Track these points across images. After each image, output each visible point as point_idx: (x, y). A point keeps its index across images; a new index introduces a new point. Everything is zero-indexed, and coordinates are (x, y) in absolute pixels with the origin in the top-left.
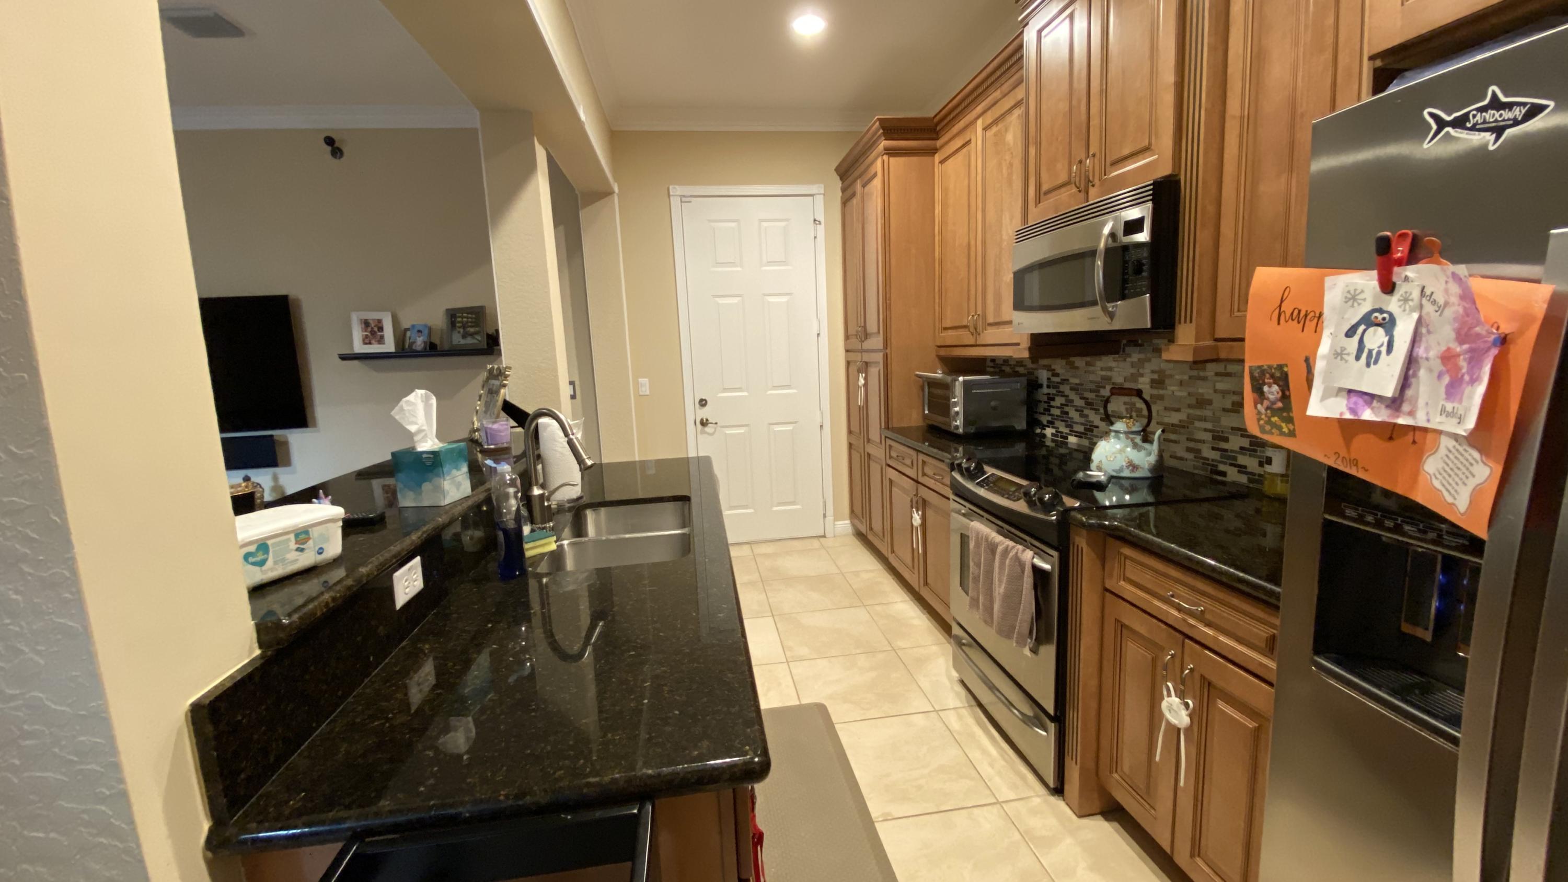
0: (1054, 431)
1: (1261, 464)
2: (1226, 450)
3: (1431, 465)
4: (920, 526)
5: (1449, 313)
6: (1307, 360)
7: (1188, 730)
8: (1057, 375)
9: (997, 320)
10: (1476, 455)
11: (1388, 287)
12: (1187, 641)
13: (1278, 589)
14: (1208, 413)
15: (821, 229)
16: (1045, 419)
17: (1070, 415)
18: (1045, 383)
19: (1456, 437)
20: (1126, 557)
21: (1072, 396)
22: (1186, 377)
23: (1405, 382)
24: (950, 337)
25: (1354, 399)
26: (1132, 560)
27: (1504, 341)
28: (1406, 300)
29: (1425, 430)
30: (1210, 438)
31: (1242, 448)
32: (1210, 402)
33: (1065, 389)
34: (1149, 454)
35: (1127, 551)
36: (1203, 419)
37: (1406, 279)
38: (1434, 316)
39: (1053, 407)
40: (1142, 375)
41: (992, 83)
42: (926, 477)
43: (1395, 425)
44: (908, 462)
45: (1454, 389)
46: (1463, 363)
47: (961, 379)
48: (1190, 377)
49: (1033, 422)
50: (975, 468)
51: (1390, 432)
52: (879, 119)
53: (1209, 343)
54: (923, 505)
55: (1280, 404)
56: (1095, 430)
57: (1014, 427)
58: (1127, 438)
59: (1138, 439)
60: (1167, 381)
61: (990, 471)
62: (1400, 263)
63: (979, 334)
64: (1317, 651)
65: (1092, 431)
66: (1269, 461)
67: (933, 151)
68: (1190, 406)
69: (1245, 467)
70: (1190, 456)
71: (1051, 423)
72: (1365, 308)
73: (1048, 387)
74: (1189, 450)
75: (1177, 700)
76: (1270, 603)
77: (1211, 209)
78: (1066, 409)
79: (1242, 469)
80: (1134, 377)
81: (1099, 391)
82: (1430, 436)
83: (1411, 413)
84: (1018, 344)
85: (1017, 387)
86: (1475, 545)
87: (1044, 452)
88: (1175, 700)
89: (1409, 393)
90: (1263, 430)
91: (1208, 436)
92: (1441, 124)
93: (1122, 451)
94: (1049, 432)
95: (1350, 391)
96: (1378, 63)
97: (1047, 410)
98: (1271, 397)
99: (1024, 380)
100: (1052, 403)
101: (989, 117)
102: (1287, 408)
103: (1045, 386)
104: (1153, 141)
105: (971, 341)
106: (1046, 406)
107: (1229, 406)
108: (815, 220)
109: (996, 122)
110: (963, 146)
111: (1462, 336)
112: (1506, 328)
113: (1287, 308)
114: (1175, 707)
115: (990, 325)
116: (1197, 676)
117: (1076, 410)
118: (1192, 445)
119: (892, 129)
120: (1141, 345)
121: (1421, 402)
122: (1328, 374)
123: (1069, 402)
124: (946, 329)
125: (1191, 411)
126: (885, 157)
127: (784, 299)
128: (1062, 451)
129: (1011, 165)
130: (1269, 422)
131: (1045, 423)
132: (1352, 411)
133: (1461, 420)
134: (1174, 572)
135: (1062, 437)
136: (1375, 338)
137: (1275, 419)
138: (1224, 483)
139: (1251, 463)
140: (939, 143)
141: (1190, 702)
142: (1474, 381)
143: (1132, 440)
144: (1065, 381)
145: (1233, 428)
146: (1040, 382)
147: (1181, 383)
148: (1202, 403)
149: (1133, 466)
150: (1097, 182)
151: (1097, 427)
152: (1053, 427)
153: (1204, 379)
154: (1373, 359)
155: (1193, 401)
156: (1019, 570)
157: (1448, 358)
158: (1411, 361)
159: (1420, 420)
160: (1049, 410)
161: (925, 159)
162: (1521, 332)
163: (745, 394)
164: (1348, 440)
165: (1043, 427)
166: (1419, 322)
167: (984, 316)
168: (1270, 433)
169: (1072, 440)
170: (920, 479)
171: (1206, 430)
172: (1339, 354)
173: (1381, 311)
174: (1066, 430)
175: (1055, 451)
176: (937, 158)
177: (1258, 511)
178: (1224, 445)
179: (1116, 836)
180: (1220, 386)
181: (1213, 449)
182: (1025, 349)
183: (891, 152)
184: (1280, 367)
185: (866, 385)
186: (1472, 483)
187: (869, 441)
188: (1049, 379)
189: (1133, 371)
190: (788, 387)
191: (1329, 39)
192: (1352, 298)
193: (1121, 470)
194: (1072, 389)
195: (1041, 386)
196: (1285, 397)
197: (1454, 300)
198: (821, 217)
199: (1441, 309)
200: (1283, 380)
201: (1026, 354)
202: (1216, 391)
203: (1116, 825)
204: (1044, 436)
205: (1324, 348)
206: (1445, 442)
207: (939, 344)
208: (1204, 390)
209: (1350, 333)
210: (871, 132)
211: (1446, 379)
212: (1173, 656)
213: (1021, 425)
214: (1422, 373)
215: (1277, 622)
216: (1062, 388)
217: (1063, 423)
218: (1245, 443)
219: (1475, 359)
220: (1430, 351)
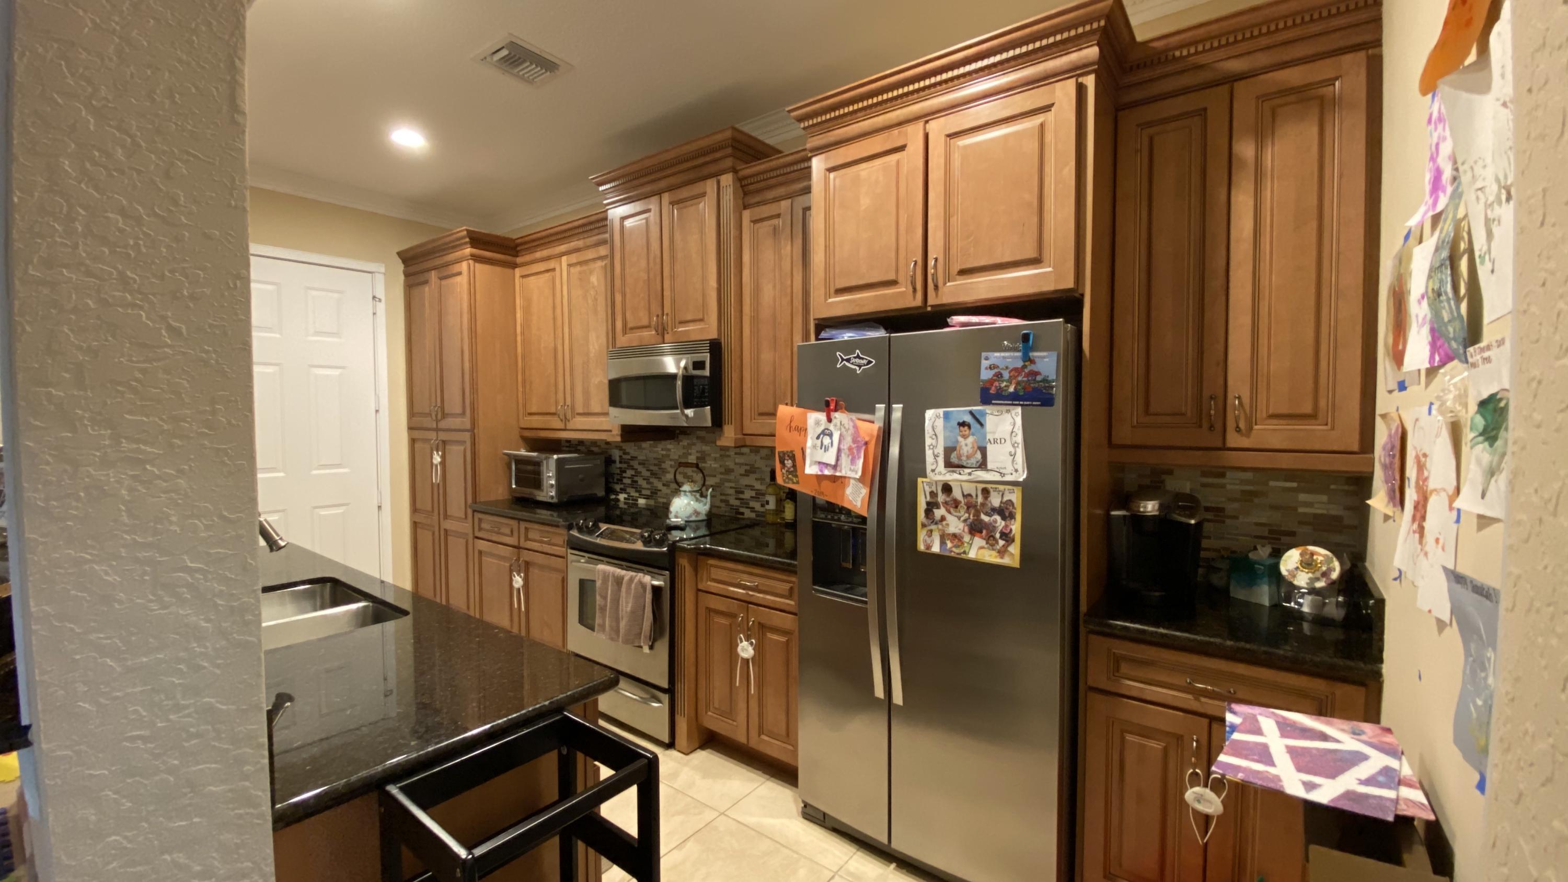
0: (626, 496)
1: (763, 506)
2: (743, 499)
3: (849, 491)
4: (523, 587)
5: (850, 432)
6: (802, 449)
7: (753, 658)
8: (628, 454)
9: (586, 411)
10: (862, 485)
11: (829, 420)
12: (750, 605)
13: (795, 563)
14: (732, 477)
15: (381, 308)
16: (618, 487)
17: (639, 483)
18: (618, 459)
19: (855, 479)
20: (712, 566)
21: (640, 468)
22: (718, 455)
23: (838, 459)
24: (536, 421)
25: (821, 466)
26: (716, 567)
27: (866, 443)
28: (835, 426)
29: (845, 477)
30: (734, 493)
31: (751, 497)
32: (732, 470)
33: (635, 464)
34: (705, 504)
35: (712, 562)
36: (730, 481)
37: (835, 418)
38: (845, 433)
39: (625, 477)
40: (690, 454)
41: (578, 233)
42: (528, 542)
43: (835, 476)
44: (508, 531)
45: (853, 461)
46: (855, 451)
47: (555, 457)
48: (721, 456)
49: (609, 490)
50: (593, 525)
51: (834, 479)
52: (467, 230)
53: (740, 436)
54: (526, 568)
55: (792, 469)
56: (659, 493)
57: (596, 494)
58: (692, 495)
59: (698, 495)
60: (707, 458)
61: (604, 527)
62: (832, 411)
63: (569, 421)
64: (814, 584)
65: (656, 493)
66: (768, 503)
67: (514, 266)
68: (721, 473)
69: (754, 508)
70: (723, 505)
71: (623, 490)
72: (822, 428)
73: (621, 462)
74: (722, 501)
75: (746, 643)
76: (790, 570)
77: (738, 362)
78: (636, 478)
79: (752, 509)
80: (686, 455)
81: (661, 465)
82: (847, 480)
83: (840, 471)
84: (610, 431)
85: (599, 462)
86: (864, 520)
87: (618, 512)
88: (745, 643)
89: (839, 463)
90: (784, 481)
91: (732, 491)
92: (843, 360)
93: (689, 504)
94: (622, 497)
95: (820, 463)
96: (817, 322)
97: (620, 481)
98: (789, 466)
99: (603, 457)
100: (624, 475)
101: (574, 258)
102: (795, 470)
103: (618, 462)
104: (705, 316)
105: (561, 426)
106: (619, 477)
107: (743, 472)
108: (374, 297)
109: (580, 263)
110: (547, 271)
111: (854, 441)
112: (867, 439)
113: (793, 425)
114: (746, 647)
115: (578, 414)
116: (756, 624)
117: (644, 479)
118: (723, 498)
119: (477, 240)
120: (688, 434)
121: (843, 466)
122: (812, 455)
123: (638, 473)
124: (530, 414)
125: (722, 476)
126: (471, 262)
127: (337, 372)
128: (632, 510)
129: (596, 299)
130: (788, 478)
131: (618, 490)
132: (821, 471)
133: (856, 472)
134: (740, 567)
135: (633, 500)
136: (827, 440)
137: (790, 476)
138: (743, 519)
139: (757, 505)
140: (519, 260)
141: (753, 641)
142: (859, 458)
143: (695, 496)
144: (634, 458)
145: (746, 486)
146: (613, 459)
147: (715, 459)
148: (729, 471)
149: (697, 513)
150: (670, 330)
151: (660, 490)
152: (625, 493)
153: (729, 456)
154: (826, 449)
155: (722, 470)
156: (641, 590)
157: (850, 449)
158: (839, 450)
159: (843, 473)
160: (622, 480)
161: (508, 271)
162: (871, 440)
163: (282, 474)
164: (819, 484)
165: (617, 493)
166: (841, 435)
167: (573, 408)
168: (788, 483)
169: (642, 501)
170: (522, 544)
171: (731, 488)
172: (814, 447)
173: (828, 429)
174: (637, 495)
175: (628, 511)
176: (518, 272)
177: (762, 533)
178: (741, 496)
179: (712, 756)
180: (737, 461)
181: (736, 499)
182: (617, 435)
183: (476, 259)
184: (792, 452)
185: (443, 463)
186: (861, 496)
187: (446, 517)
188: (620, 457)
189: (685, 451)
190: (338, 466)
191: (789, 290)
192: (818, 423)
193: (690, 516)
194: (640, 464)
195: (614, 462)
196: (794, 466)
197: (851, 428)
198: (381, 294)
199: (847, 430)
200: (793, 458)
201: (619, 439)
202: (736, 464)
203: (709, 750)
204: (618, 500)
205: (809, 443)
206: (852, 481)
207: (523, 426)
208: (730, 464)
209: (818, 438)
210: (455, 236)
211: (850, 457)
212: (742, 617)
213: (601, 493)
214: (843, 455)
215: (793, 579)
216: (632, 463)
217: (634, 490)
218: (753, 494)
219: (859, 448)
220: (845, 446)
